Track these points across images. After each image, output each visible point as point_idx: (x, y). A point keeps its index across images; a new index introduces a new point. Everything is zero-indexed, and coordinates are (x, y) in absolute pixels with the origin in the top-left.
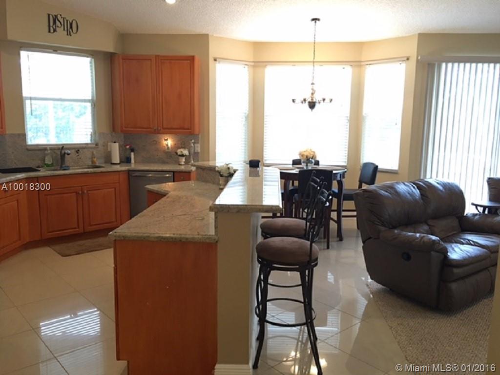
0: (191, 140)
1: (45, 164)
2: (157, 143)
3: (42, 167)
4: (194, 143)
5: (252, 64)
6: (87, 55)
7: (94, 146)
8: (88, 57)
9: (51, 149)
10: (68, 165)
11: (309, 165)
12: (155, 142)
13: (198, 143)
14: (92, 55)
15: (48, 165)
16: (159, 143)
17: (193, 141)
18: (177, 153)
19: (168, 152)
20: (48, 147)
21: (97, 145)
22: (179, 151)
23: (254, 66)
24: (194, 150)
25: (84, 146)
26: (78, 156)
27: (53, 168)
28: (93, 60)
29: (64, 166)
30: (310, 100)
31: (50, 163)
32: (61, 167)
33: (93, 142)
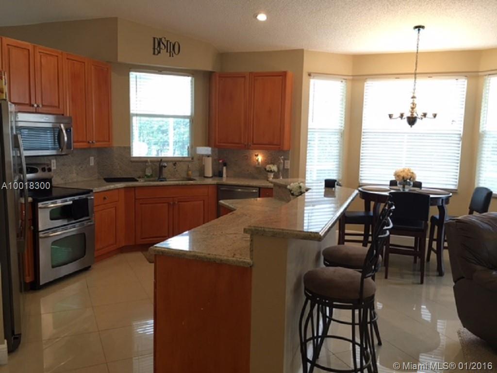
0: (281, 157)
1: (146, 175)
2: (247, 158)
3: (143, 177)
4: (284, 160)
5: (351, 78)
6: (188, 74)
7: (190, 159)
8: (188, 76)
9: (151, 162)
10: (165, 177)
11: (406, 186)
12: (246, 157)
13: (288, 159)
14: (193, 74)
15: (148, 177)
16: (250, 158)
17: (283, 157)
18: (266, 169)
19: (258, 168)
20: (149, 160)
21: (192, 159)
22: (268, 167)
23: (353, 80)
24: (284, 166)
25: (181, 159)
26: (175, 168)
27: (152, 179)
28: (193, 79)
29: (161, 177)
30: (409, 115)
31: (149, 174)
32: (159, 178)
33: (190, 156)
